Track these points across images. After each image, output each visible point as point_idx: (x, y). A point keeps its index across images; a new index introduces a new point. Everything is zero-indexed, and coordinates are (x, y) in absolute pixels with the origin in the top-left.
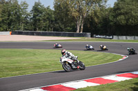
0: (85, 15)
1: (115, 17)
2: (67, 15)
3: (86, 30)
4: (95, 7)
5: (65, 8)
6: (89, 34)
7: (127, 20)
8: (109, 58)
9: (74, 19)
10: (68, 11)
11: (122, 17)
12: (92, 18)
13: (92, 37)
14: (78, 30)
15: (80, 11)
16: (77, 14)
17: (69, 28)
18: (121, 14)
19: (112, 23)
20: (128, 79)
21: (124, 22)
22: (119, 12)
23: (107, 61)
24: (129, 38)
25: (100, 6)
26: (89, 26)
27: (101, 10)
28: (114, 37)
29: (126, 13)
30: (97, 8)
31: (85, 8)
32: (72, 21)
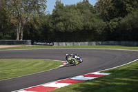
0: (24, 22)
1: (54, 24)
2: (5, 22)
3: (26, 37)
4: (34, 14)
5: (2, 14)
6: (29, 41)
7: (66, 27)
8: (50, 64)
9: (12, 26)
10: (6, 18)
11: (61, 24)
12: (32, 25)
13: (32, 44)
14: (18, 38)
15: (19, 17)
16: (16, 21)
17: (8, 36)
18: (59, 21)
19: (51, 30)
21: (63, 29)
22: (58, 19)
23: (49, 68)
24: (68, 44)
25: (39, 13)
26: (29, 33)
27: (41, 17)
28: (55, 43)
29: (65, 20)
30: (37, 15)
31: (24, 15)
32: (10, 29)
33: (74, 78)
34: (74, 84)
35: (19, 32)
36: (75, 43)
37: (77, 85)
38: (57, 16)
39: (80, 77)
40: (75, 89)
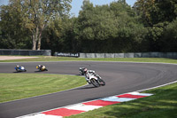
0: (43, 27)
1: (81, 29)
2: (19, 27)
3: (45, 46)
4: (55, 16)
5: (15, 17)
6: (48, 51)
7: (96, 33)
8: (75, 81)
9: (28, 32)
10: (19, 21)
11: (90, 29)
12: (52, 31)
13: (52, 55)
14: (35, 47)
15: (36, 21)
16: (32, 25)
17: (21, 44)
18: (87, 26)
19: (77, 37)
20: (97, 107)
21: (92, 36)
22: (86, 23)
24: (98, 55)
25: (62, 15)
26: (48, 40)
27: (63, 20)
28: (81, 54)
29: (95, 25)
30: (58, 18)
31: (42, 18)
32: (25, 35)
33: (105, 99)
34: (105, 107)
35: (36, 40)
36: (107, 55)
37: (109, 109)
38: (84, 19)
39: (114, 99)
40: (107, 113)
